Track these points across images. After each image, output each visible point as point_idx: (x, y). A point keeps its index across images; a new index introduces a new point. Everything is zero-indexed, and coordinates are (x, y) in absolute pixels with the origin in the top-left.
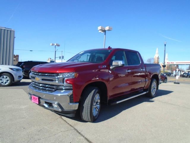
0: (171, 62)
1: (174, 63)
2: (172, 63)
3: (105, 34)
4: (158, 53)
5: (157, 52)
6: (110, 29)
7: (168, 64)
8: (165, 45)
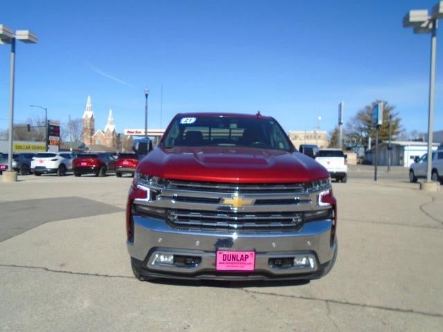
0: (134, 130)
1: (140, 132)
2: (137, 132)
3: (13, 51)
4: (91, 109)
5: (88, 105)
6: (32, 39)
7: (128, 134)
8: (147, 96)
